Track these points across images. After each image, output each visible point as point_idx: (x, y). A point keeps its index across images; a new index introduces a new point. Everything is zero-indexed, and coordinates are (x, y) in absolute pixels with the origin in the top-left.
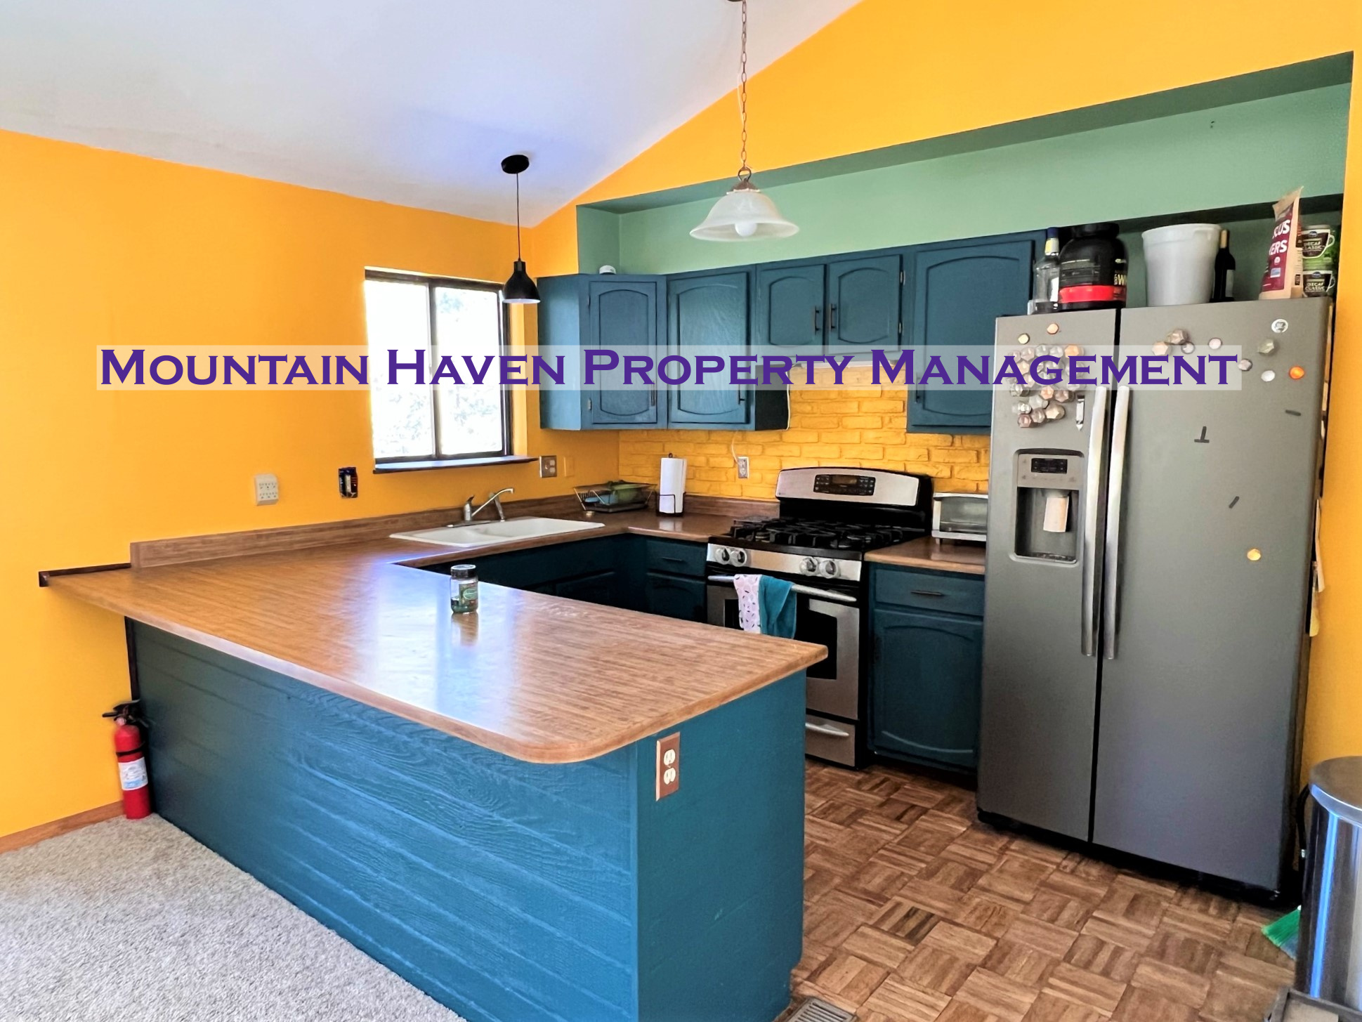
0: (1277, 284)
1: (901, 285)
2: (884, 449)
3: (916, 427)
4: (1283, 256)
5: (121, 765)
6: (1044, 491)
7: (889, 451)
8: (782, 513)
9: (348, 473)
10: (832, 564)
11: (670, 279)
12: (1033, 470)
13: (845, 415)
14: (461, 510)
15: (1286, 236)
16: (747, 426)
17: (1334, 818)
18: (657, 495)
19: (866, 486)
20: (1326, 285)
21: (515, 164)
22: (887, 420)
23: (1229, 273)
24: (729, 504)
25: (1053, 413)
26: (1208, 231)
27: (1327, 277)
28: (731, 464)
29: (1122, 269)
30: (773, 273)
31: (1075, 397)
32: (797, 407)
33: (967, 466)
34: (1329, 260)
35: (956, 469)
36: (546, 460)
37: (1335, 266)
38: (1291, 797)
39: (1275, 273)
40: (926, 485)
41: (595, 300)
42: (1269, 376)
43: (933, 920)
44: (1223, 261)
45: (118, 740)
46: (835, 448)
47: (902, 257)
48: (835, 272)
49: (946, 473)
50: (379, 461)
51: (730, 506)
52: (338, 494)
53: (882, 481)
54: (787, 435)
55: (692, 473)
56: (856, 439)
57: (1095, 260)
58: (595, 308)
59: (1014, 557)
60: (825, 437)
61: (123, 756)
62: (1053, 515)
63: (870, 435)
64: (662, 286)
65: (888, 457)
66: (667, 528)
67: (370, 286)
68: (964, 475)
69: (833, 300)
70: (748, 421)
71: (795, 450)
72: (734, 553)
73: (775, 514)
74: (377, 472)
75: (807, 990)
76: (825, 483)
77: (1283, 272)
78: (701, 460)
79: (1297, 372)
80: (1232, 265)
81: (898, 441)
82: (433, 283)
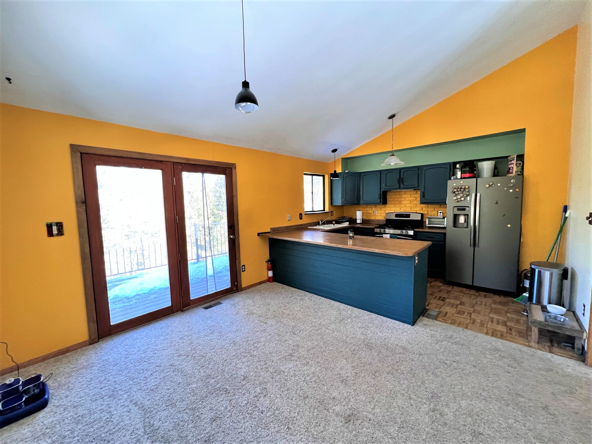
0: (512, 173)
1: (418, 173)
2: (411, 208)
3: (422, 203)
4: (513, 168)
5: (269, 271)
6: (459, 215)
7: (412, 208)
8: (386, 222)
9: (301, 214)
10: (407, 232)
11: (360, 173)
12: (457, 210)
13: (401, 201)
14: (319, 222)
15: (513, 164)
16: (380, 204)
17: (537, 270)
18: (356, 219)
19: (408, 216)
20: (521, 173)
21: (334, 151)
22: (412, 202)
23: (496, 170)
24: (373, 221)
25: (463, 199)
26: (493, 162)
27: (521, 171)
28: (372, 212)
29: (475, 170)
30: (386, 171)
31: (468, 195)
32: (389, 199)
33: (432, 211)
34: (521, 168)
35: (429, 212)
36: (331, 212)
37: (523, 169)
38: (518, 274)
39: (511, 171)
40: (422, 215)
41: (345, 177)
42: (511, 191)
43: (445, 298)
44: (495, 168)
45: (268, 267)
46: (399, 208)
47: (418, 168)
48: (402, 171)
49: (426, 213)
50: (305, 212)
51: (372, 221)
52: (299, 219)
53: (412, 215)
54: (387, 206)
55: (363, 214)
56: (404, 206)
57: (470, 168)
58: (345, 180)
59: (453, 228)
60: (396, 206)
61: (269, 270)
62: (462, 219)
63: (408, 205)
64: (359, 174)
65: (412, 209)
66: (358, 225)
67: (305, 176)
68: (431, 213)
69: (402, 176)
70: (380, 202)
71: (389, 209)
72: (382, 230)
73: (385, 223)
74: (305, 214)
75: (427, 308)
76: (397, 216)
77: (513, 171)
78: (365, 211)
79: (517, 190)
80: (496, 169)
81: (415, 206)
82: (313, 175)
